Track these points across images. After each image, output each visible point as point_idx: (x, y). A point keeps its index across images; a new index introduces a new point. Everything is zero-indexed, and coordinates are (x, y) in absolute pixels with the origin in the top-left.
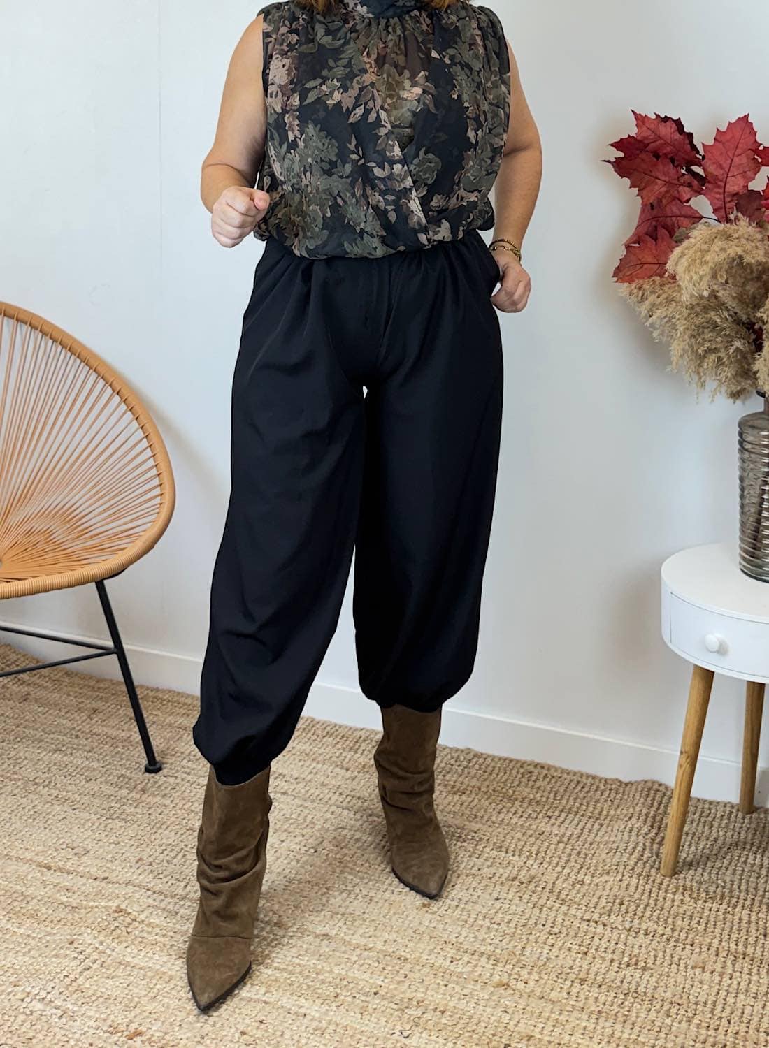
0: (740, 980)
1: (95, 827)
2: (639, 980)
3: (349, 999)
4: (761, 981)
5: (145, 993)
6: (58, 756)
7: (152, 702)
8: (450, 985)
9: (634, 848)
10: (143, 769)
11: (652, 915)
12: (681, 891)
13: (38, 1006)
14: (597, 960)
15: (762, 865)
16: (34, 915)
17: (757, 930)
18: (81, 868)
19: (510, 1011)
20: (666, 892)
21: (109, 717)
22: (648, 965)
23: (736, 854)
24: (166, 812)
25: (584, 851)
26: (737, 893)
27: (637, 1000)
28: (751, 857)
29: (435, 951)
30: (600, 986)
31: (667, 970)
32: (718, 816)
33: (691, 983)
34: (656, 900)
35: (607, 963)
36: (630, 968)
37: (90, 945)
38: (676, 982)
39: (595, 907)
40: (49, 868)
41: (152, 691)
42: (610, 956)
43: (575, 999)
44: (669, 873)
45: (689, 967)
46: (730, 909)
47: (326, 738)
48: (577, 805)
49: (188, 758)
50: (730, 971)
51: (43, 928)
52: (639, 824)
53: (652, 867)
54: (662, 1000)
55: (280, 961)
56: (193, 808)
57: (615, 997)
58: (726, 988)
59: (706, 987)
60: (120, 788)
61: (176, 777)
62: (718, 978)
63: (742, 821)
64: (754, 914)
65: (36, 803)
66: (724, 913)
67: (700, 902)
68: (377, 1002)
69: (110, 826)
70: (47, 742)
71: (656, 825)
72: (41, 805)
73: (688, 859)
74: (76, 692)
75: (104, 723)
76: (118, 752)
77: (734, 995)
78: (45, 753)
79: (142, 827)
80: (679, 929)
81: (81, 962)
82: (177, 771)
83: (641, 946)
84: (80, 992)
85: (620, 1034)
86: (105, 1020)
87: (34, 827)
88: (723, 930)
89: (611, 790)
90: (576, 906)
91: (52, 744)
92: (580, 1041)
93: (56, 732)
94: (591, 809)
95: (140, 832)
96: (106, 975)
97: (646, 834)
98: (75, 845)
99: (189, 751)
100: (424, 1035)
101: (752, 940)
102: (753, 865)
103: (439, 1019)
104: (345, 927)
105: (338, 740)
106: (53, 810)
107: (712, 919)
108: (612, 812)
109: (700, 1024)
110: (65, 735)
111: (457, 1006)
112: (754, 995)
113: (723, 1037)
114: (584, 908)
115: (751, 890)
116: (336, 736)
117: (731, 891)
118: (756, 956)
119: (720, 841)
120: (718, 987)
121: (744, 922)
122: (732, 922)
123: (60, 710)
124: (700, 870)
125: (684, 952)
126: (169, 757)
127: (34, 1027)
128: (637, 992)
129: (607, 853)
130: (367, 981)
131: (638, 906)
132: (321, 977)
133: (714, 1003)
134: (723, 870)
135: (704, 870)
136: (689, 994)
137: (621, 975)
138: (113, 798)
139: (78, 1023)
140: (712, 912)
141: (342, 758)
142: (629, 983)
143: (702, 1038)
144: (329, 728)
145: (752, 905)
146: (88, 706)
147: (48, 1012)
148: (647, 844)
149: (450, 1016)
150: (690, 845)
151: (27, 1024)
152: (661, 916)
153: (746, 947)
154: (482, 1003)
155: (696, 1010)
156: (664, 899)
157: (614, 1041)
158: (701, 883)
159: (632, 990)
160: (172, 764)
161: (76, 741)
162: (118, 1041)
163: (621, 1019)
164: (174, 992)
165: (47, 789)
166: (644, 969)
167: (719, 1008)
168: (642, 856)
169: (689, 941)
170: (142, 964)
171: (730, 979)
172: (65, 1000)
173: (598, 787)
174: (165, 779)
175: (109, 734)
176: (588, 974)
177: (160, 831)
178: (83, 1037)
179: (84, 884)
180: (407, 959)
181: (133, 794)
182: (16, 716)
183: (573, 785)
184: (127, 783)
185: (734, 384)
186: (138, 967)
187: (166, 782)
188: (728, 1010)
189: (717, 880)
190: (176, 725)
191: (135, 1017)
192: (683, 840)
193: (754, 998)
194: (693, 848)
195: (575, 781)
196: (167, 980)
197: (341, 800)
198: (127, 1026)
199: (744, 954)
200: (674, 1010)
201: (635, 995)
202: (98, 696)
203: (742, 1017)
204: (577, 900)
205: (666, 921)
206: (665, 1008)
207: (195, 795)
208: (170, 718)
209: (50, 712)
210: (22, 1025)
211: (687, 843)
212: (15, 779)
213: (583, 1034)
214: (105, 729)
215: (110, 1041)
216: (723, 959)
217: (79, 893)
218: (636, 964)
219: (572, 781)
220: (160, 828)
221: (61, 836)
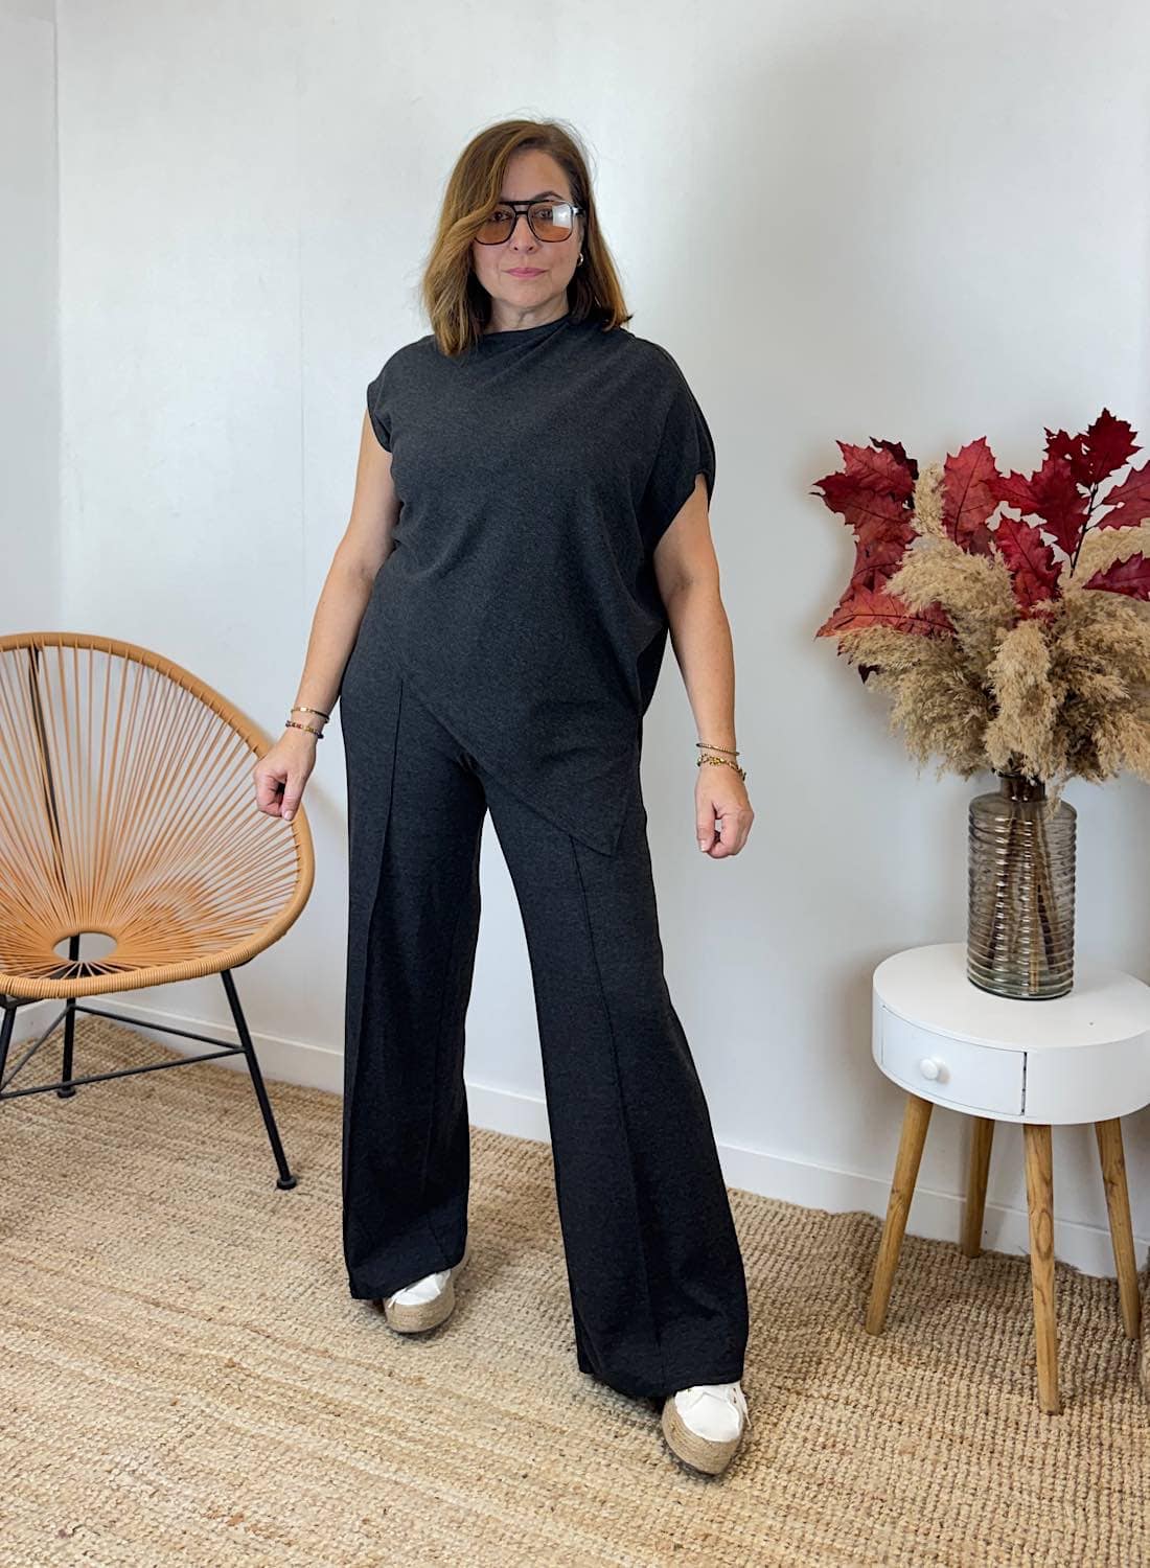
0: (956, 1470)
1: (214, 1255)
2: (836, 1467)
3: (494, 1483)
4: (981, 1473)
5: (254, 1466)
6: (180, 1165)
7: (293, 1102)
8: (614, 1466)
9: (838, 1295)
10: (275, 1182)
11: (854, 1380)
12: (888, 1353)
13: (127, 1480)
14: (787, 1436)
15: (986, 1323)
16: (134, 1365)
17: (978, 1406)
18: (195, 1306)
19: (683, 1502)
20: (871, 1354)
21: (242, 1120)
22: (848, 1448)
23: (956, 1308)
24: (297, 1238)
25: (780, 1298)
26: (956, 1359)
27: (833, 1493)
28: (974, 1313)
29: (598, 1424)
30: (789, 1472)
31: (869, 1455)
32: (938, 1260)
33: (898, 1473)
34: (859, 1363)
35: (800, 1440)
36: (826, 1451)
37: (195, 1407)
38: (879, 1471)
39: (788, 1371)
40: (157, 1305)
41: (293, 1088)
42: (804, 1433)
43: (759, 1487)
44: (876, 1330)
45: (897, 1451)
46: (945, 1379)
47: (487, 1152)
48: (773, 1241)
49: (327, 1173)
50: (945, 1460)
51: (142, 1379)
52: (844, 1265)
53: (856, 1321)
54: (863, 1494)
55: (415, 1429)
56: (327, 1234)
57: (807, 1488)
58: (939, 1481)
59: (915, 1478)
60: (247, 1208)
61: (312, 1196)
62: (929, 1468)
63: (965, 1267)
64: (974, 1385)
65: (150, 1223)
66: (939, 1383)
67: (910, 1369)
68: (527, 1487)
69: (231, 1254)
70: (168, 1149)
71: (864, 1268)
72: (156, 1226)
73: (901, 1313)
74: (207, 1088)
75: (235, 1127)
76: (249, 1163)
77: (948, 1490)
78: (165, 1162)
79: (268, 1257)
80: (885, 1401)
81: (183, 1428)
82: (314, 1188)
83: (840, 1421)
84: (177, 1464)
85: (811, 1537)
86: (203, 1501)
87: (145, 1252)
88: (937, 1405)
89: (814, 1223)
90: (766, 1370)
91: (175, 1151)
92: (764, 1544)
93: (180, 1136)
94: (789, 1247)
95: (265, 1263)
96: (210, 1444)
97: (853, 1279)
98: (190, 1276)
99: (329, 1163)
100: (579, 1532)
101: (971, 1419)
102: (977, 1323)
103: (598, 1511)
104: (493, 1389)
105: (500, 1154)
106: (169, 1232)
107: (924, 1391)
108: (814, 1251)
109: (906, 1527)
110: (189, 1141)
111: (621, 1494)
112: (973, 1491)
113: (935, 1546)
114: (776, 1372)
115: (973, 1355)
116: (499, 1151)
117: (949, 1355)
118: (976, 1440)
119: (939, 1292)
120: (929, 1479)
121: (963, 1395)
122: (948, 1395)
123: (187, 1110)
124: (912, 1327)
125: (891, 1433)
126: (306, 1170)
127: (119, 1507)
128: (833, 1483)
129: (806, 1301)
130: (515, 1460)
131: (838, 1367)
132: (462, 1453)
133: (925, 1500)
134: (940, 1328)
135: (917, 1327)
136: (895, 1487)
137: (814, 1460)
138: (237, 1219)
139: (171, 1504)
140: (925, 1382)
141: (503, 1176)
142: (824, 1470)
143: (908, 1545)
144: (491, 1140)
145: (972, 1373)
146: (220, 1105)
147: (139, 1487)
148: (852, 1291)
149: (612, 1507)
150: (902, 1296)
151: (112, 1503)
152: (865, 1383)
153: (964, 1428)
154: (650, 1491)
155: (902, 1508)
156: (869, 1363)
157: (804, 1547)
158: (913, 1344)
159: (827, 1480)
160: (308, 1179)
161: (201, 1148)
162: (217, 1527)
163: (813, 1517)
164: (289, 1466)
165: (163, 1206)
166: (842, 1453)
167: (930, 1507)
168: (847, 1306)
169: (897, 1417)
170: (255, 1431)
171: (945, 1469)
172: (159, 1474)
173: (799, 1219)
174: (299, 1197)
175: (241, 1140)
176: (776, 1452)
177: (288, 1262)
178: (175, 1522)
179: (196, 1327)
180: (564, 1432)
181: (262, 1214)
182: (137, 1115)
183: (768, 1219)
184: (255, 1201)
185: (965, 759)
186: (249, 1434)
187: (300, 1201)
188: (941, 1509)
189: (933, 1341)
190: (317, 1131)
191: (240, 1497)
192: (894, 1289)
193: (973, 1495)
194: (906, 1300)
195: (773, 1212)
196: (282, 1451)
197: (500, 1227)
198: (230, 1509)
199: (962, 1437)
200: (876, 1509)
201: (830, 1486)
202: (231, 1094)
203: (957, 1519)
204: (768, 1361)
205: (870, 1389)
206: (866, 1505)
207: (331, 1218)
208: (311, 1122)
209: (176, 1112)
210: (107, 1502)
211: (899, 1293)
212: (128, 1194)
213: (767, 1535)
214: (235, 1133)
215: (208, 1528)
216: (937, 1444)
217: (188, 1338)
218: (834, 1446)
219: (768, 1211)
220: (289, 1258)
221: (174, 1265)
